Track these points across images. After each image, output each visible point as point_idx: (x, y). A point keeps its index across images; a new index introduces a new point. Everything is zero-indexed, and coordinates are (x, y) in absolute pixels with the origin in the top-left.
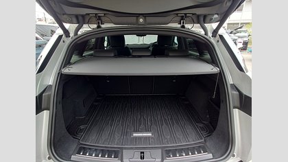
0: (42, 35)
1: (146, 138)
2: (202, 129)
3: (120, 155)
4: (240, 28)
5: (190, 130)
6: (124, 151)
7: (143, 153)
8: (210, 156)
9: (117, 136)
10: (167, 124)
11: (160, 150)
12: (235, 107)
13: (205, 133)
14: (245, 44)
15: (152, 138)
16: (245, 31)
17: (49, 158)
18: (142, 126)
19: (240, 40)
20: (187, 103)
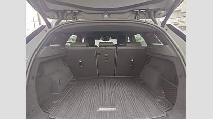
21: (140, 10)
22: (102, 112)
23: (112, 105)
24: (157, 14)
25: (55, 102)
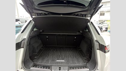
0: (22, 22)
1: (62, 62)
2: (86, 59)
3: (51, 68)
4: (104, 22)
5: (80, 60)
6: (52, 66)
7: (60, 68)
8: (88, 70)
9: (50, 61)
10: (71, 57)
11: (67, 67)
12: (97, 49)
13: (86, 61)
14: (107, 28)
15: (64, 62)
16: (106, 23)
17: (21, 68)
18: (61, 58)
19: (104, 27)
20: (80, 50)
21: (78, 14)
22: (58, 62)
23: (63, 59)
24: (86, 16)
25: (35, 57)
